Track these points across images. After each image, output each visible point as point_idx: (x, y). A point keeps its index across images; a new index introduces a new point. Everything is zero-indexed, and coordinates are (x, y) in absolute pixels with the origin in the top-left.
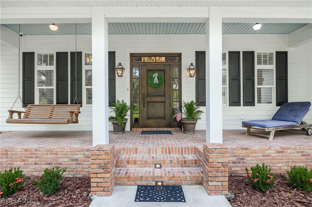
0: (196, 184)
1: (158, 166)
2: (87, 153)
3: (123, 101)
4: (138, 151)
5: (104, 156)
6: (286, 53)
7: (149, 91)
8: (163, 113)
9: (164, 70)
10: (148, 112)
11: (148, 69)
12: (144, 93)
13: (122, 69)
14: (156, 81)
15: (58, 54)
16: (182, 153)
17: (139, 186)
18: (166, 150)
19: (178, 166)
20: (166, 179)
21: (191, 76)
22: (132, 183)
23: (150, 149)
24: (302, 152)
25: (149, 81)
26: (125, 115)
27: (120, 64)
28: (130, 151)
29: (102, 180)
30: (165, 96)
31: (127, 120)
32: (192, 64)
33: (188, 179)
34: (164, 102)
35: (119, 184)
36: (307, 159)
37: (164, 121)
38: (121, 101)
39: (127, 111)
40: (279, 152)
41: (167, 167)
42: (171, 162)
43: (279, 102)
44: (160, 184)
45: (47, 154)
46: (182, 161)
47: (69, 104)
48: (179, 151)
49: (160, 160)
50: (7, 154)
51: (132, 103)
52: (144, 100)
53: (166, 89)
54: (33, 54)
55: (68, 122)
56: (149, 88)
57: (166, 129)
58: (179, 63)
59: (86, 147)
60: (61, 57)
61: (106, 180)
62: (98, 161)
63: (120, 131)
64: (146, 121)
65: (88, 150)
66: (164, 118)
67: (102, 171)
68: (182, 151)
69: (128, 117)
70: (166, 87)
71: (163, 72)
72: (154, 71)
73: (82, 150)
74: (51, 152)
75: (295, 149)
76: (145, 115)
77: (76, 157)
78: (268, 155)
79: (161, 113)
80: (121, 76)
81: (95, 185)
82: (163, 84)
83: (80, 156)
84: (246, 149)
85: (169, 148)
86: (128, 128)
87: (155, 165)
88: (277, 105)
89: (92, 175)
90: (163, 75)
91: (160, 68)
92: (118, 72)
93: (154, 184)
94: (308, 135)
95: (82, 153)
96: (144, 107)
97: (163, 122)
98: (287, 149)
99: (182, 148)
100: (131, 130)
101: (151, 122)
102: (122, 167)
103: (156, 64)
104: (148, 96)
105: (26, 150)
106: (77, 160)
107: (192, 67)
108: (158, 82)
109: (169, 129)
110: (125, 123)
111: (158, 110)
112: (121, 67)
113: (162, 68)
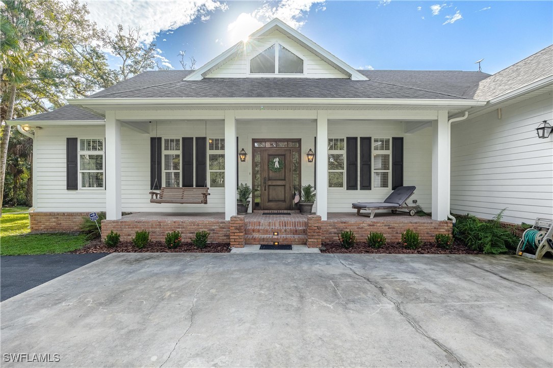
0: (302, 244)
1: (276, 234)
2: (221, 225)
3: (246, 184)
4: (261, 224)
5: (239, 222)
6: (402, 139)
7: (271, 175)
8: (283, 196)
9: (284, 155)
10: (269, 195)
11: (269, 154)
12: (265, 178)
13: (245, 154)
14: (277, 165)
15: (184, 139)
16: (295, 226)
17: (261, 245)
18: (283, 224)
19: (291, 234)
20: (281, 240)
21: (310, 161)
22: (257, 243)
23: (270, 223)
24: (389, 225)
25: (270, 166)
26: (248, 198)
27: (243, 150)
28: (255, 224)
29: (238, 237)
30: (285, 180)
31: (249, 202)
32: (310, 150)
33: (297, 240)
34: (285, 186)
35: (248, 244)
36: (392, 231)
37: (284, 203)
38: (244, 184)
39: (250, 194)
40: (370, 225)
41: (283, 234)
42: (286, 230)
43: (395, 187)
44: (276, 244)
45: (191, 225)
46: (294, 230)
47: (194, 186)
48: (293, 225)
49: (278, 229)
50: (160, 225)
51: (253, 185)
52: (265, 183)
53: (286, 173)
54: (160, 139)
55: (202, 203)
56: (271, 172)
57: (286, 211)
58: (299, 148)
59: (220, 220)
60: (187, 141)
61: (241, 237)
62: (235, 225)
63: (244, 212)
64: (267, 204)
65: (222, 223)
66: (284, 201)
67: (238, 231)
68: (295, 224)
69: (250, 199)
70: (286, 171)
71: (283, 157)
72: (275, 156)
73: (218, 223)
74: (194, 223)
75: (383, 223)
76: (266, 198)
77: (213, 227)
78: (362, 228)
79: (282, 197)
80: (244, 161)
81: (233, 240)
82: (284, 168)
83: (216, 227)
84: (345, 223)
85: (285, 222)
86: (250, 210)
87: (274, 233)
88: (393, 190)
89: (231, 234)
90: (284, 159)
91: (280, 153)
92: (241, 157)
93: (272, 243)
94: (411, 215)
95: (218, 225)
96: (265, 190)
97: (283, 205)
98: (377, 223)
99: (295, 222)
100: (253, 212)
101: (272, 204)
102: (249, 234)
103: (277, 149)
104: (269, 179)
105: (175, 222)
106: (214, 230)
107: (311, 153)
108: (278, 167)
109: (289, 211)
110: (248, 205)
111: (279, 193)
112: (243, 152)
113: (283, 153)
